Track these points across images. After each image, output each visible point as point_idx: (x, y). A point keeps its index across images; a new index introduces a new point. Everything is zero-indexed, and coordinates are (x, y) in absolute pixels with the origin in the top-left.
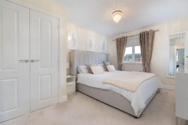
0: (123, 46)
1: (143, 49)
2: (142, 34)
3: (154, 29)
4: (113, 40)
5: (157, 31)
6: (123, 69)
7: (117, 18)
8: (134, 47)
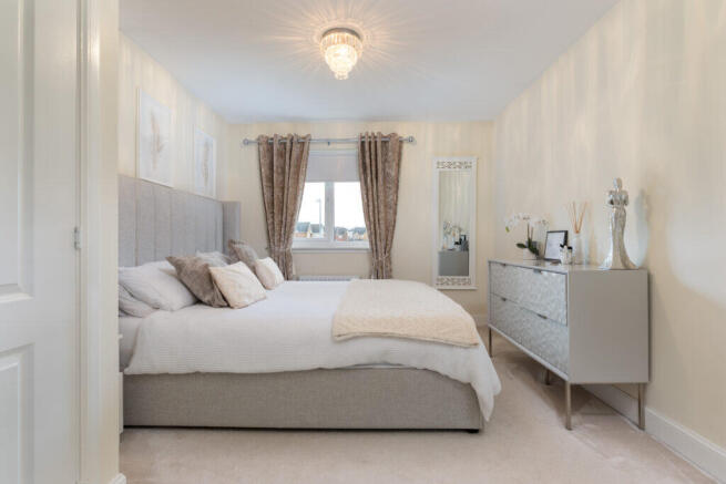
0: (297, 173)
1: (370, 196)
2: (367, 140)
3: (403, 131)
4: (247, 142)
5: (411, 140)
6: (294, 272)
7: (341, 58)
8: (333, 185)
